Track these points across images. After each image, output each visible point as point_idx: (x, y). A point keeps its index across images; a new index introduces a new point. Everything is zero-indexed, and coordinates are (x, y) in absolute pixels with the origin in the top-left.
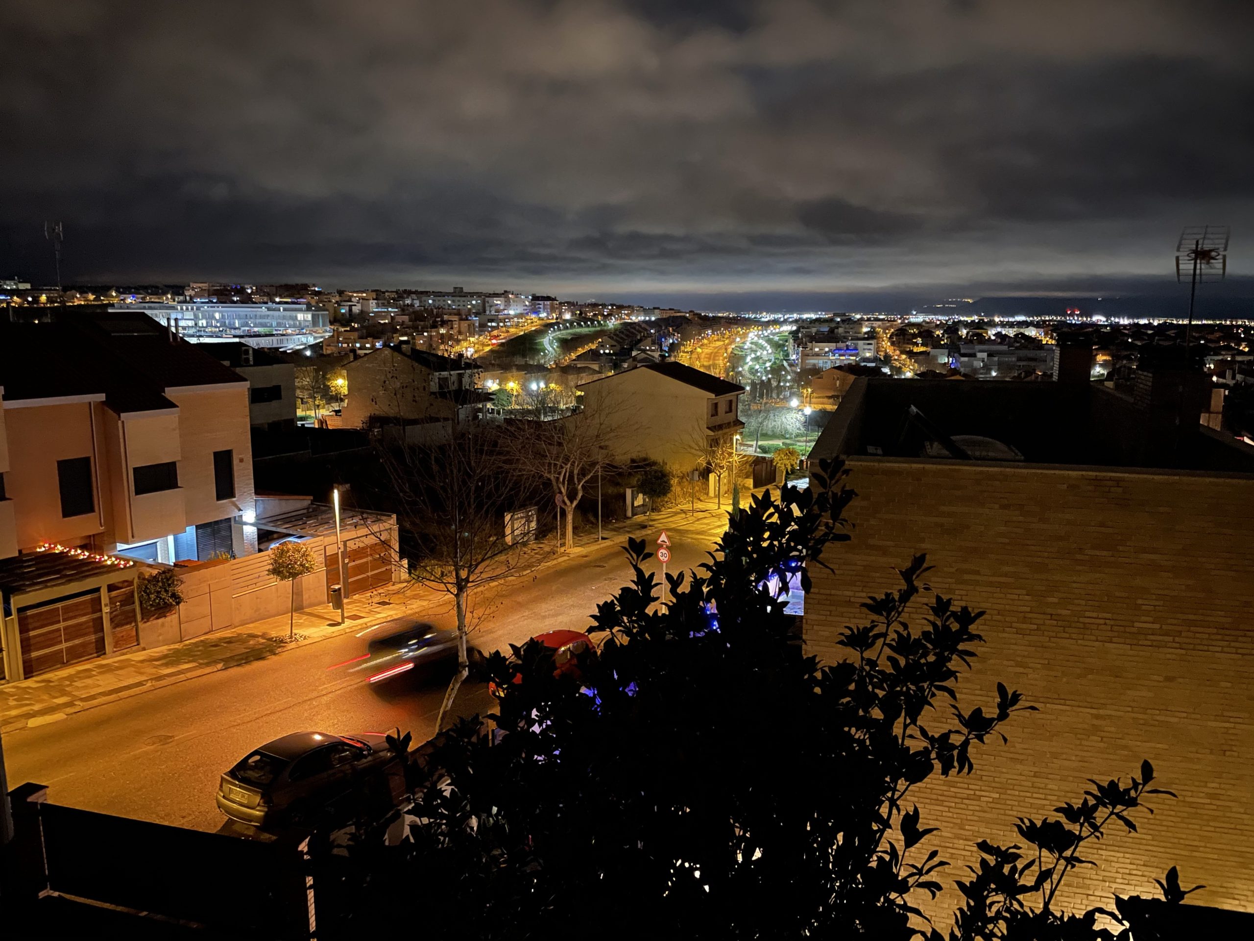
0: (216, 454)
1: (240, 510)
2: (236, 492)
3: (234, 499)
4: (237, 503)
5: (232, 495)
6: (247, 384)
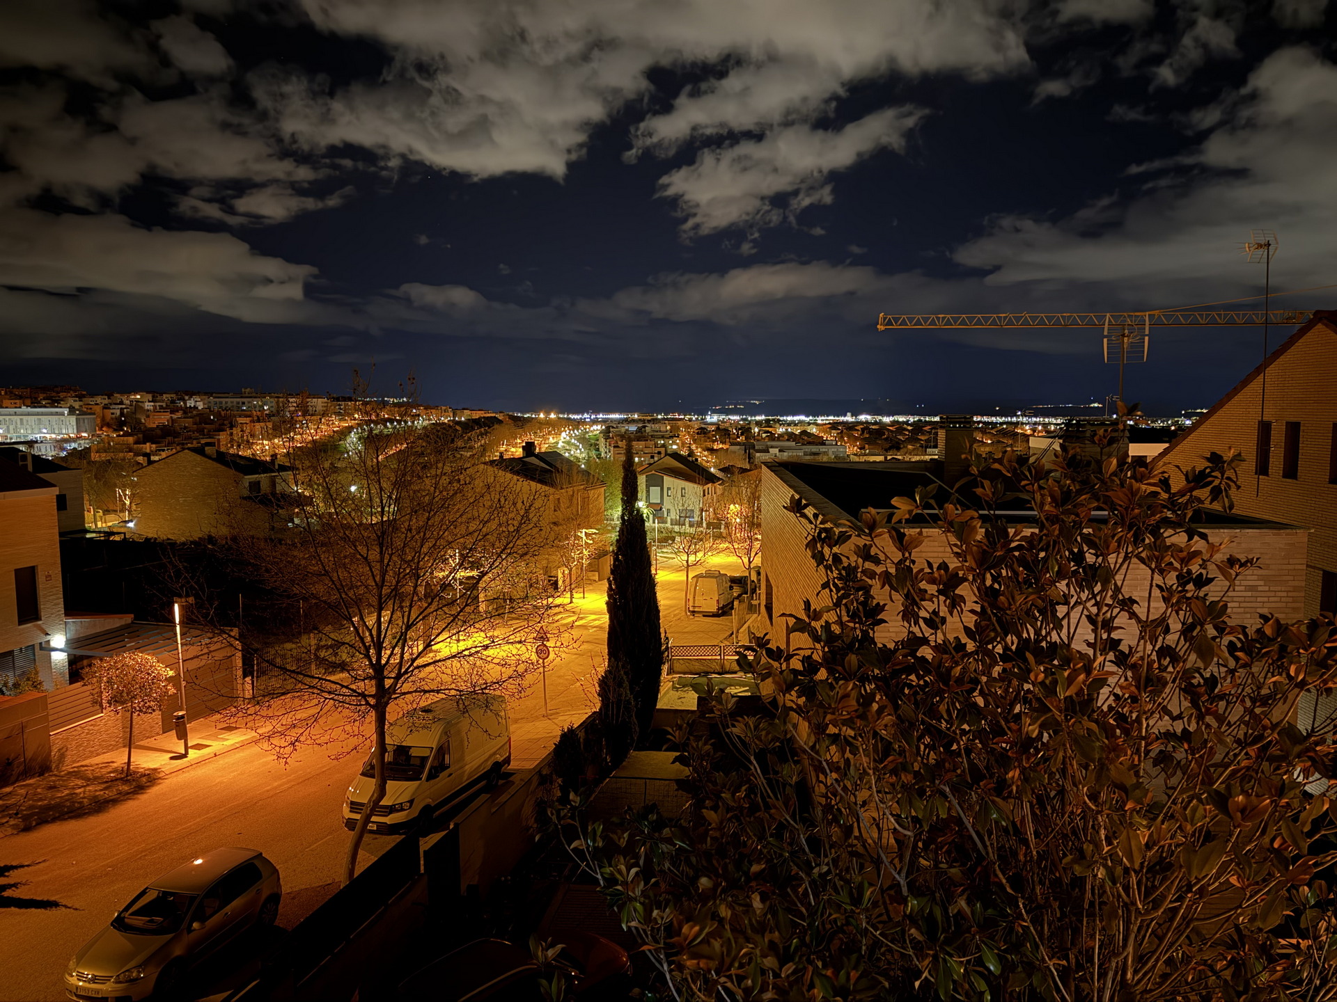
0: (17, 571)
1: (47, 634)
2: (42, 614)
3: (40, 622)
4: (44, 627)
5: (38, 618)
6: (55, 491)
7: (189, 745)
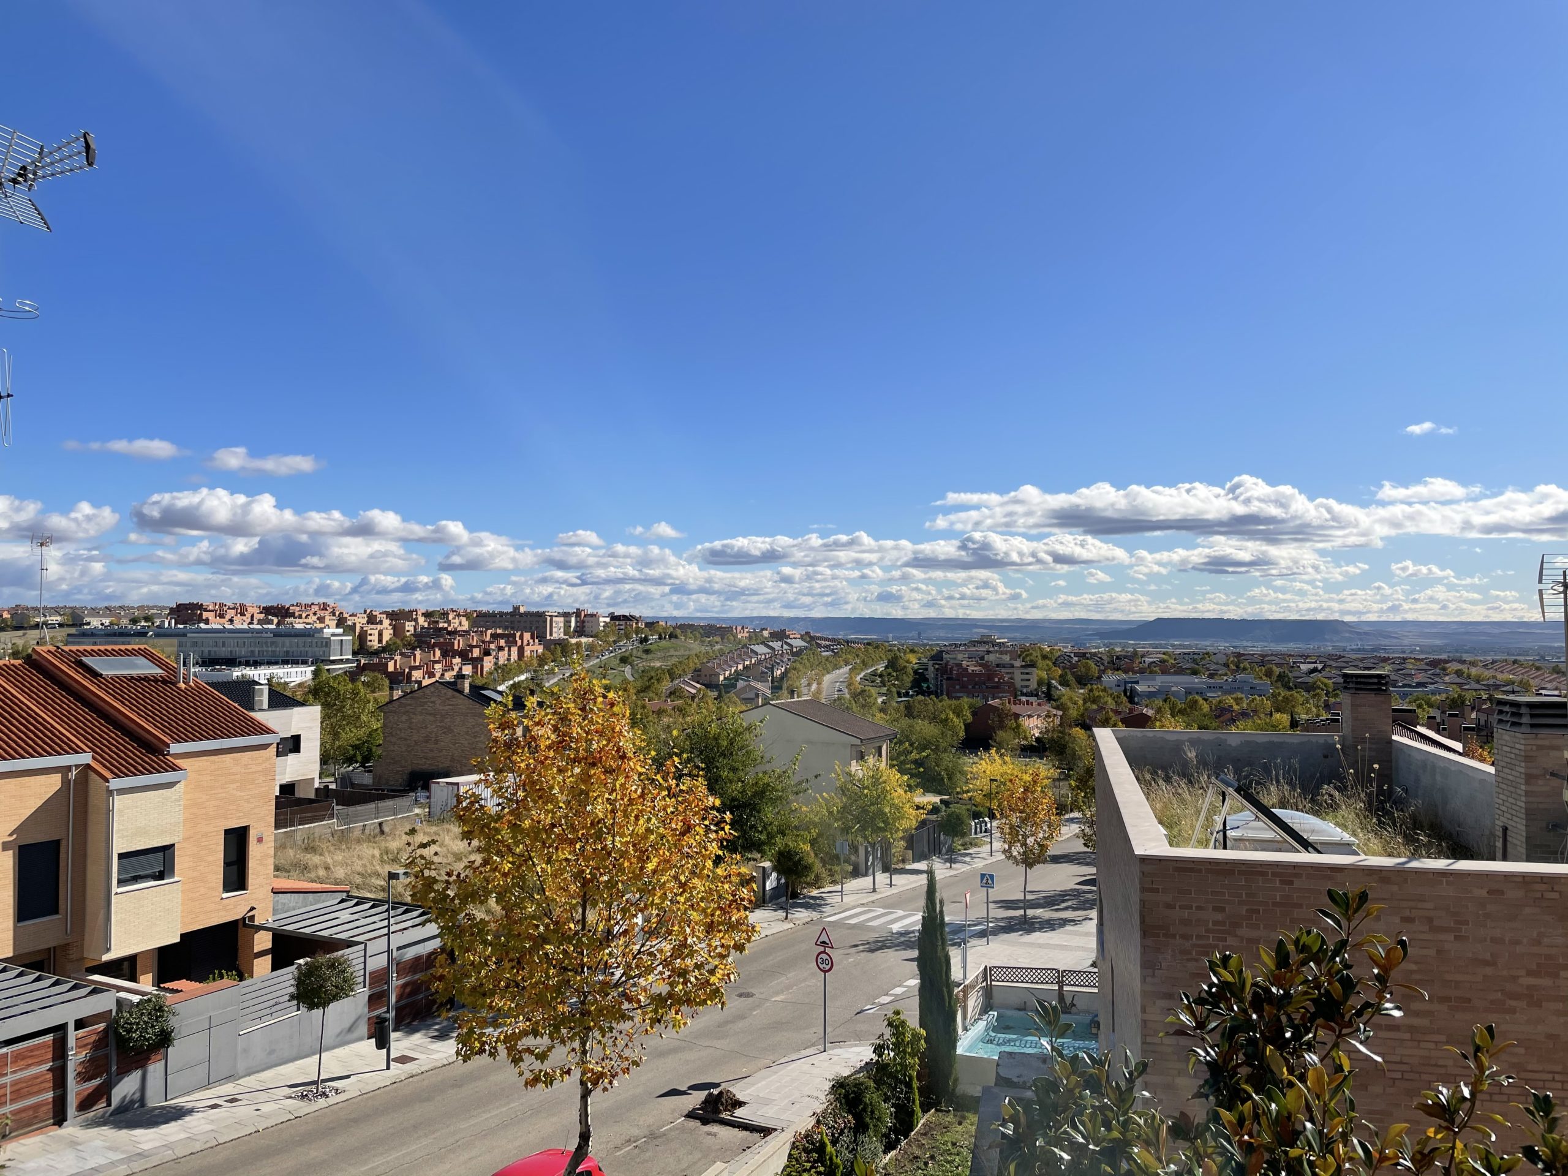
0: (227, 832)
2: (249, 881)
5: (243, 885)
7: (392, 1057)
